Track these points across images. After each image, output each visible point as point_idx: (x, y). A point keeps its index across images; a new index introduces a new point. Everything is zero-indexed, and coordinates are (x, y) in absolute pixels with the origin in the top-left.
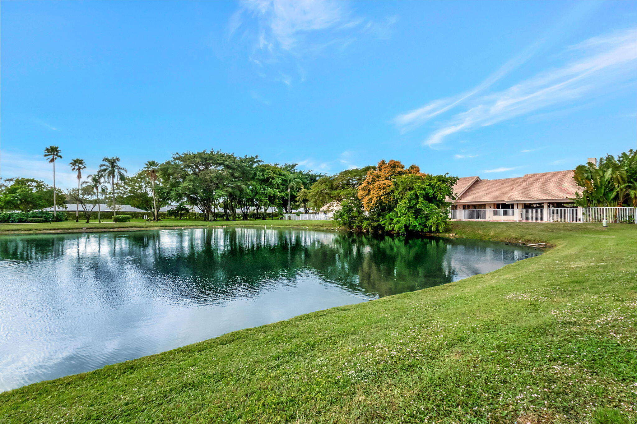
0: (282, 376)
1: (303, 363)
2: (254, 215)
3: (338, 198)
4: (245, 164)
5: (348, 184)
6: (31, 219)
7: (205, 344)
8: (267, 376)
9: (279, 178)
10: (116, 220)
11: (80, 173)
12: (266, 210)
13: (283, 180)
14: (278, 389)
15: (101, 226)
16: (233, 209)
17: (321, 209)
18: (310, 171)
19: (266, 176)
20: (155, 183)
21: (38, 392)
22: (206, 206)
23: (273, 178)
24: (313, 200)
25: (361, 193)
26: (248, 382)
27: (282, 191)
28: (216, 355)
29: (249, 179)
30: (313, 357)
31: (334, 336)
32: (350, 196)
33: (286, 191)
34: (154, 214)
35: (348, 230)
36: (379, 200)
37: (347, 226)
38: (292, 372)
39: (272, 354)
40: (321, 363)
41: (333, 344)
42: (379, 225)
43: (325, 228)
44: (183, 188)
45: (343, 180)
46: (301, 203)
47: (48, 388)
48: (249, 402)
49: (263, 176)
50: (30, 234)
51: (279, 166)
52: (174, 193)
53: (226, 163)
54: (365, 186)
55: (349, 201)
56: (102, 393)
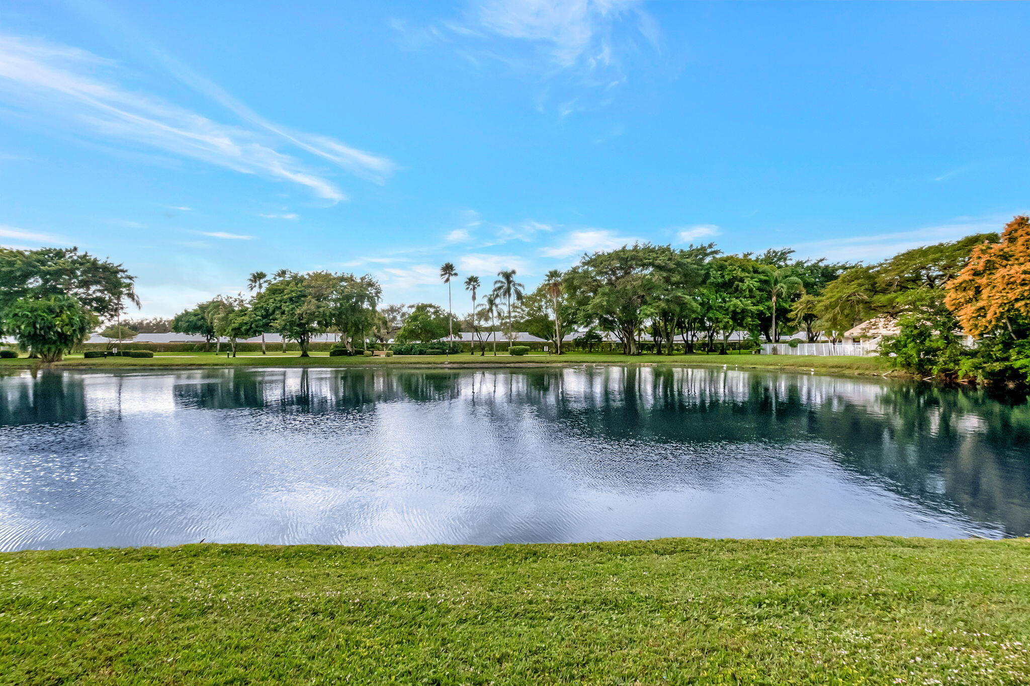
0: (768, 638)
1: (811, 627)
2: (704, 345)
3: (890, 310)
4: (689, 260)
5: (916, 279)
6: (430, 350)
7: (630, 546)
8: (739, 629)
9: (752, 278)
10: (513, 353)
11: (474, 293)
12: (728, 337)
13: (761, 281)
14: (761, 660)
15: (497, 361)
16: (668, 336)
17: (847, 334)
18: (821, 260)
19: (727, 278)
20: (558, 302)
21: (440, 556)
22: (627, 331)
23: (742, 280)
24: (829, 316)
25: (954, 296)
26: (703, 628)
27: (759, 302)
28: (649, 568)
29: (696, 285)
30: (835, 622)
31: (884, 595)
32: (922, 305)
33: (767, 300)
34: (556, 345)
35: (917, 377)
36: (1009, 311)
37: (913, 370)
38: (790, 639)
39: (746, 594)
40: (854, 639)
41: (882, 609)
42: (1011, 368)
43: (856, 372)
44: (593, 306)
45: (903, 271)
46: (800, 323)
47: (448, 554)
48: (707, 664)
49: (723, 277)
50: (429, 368)
51: (753, 257)
52: (582, 313)
53: (658, 262)
54: (965, 281)
55: (920, 316)
56: (502, 578)
